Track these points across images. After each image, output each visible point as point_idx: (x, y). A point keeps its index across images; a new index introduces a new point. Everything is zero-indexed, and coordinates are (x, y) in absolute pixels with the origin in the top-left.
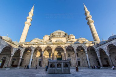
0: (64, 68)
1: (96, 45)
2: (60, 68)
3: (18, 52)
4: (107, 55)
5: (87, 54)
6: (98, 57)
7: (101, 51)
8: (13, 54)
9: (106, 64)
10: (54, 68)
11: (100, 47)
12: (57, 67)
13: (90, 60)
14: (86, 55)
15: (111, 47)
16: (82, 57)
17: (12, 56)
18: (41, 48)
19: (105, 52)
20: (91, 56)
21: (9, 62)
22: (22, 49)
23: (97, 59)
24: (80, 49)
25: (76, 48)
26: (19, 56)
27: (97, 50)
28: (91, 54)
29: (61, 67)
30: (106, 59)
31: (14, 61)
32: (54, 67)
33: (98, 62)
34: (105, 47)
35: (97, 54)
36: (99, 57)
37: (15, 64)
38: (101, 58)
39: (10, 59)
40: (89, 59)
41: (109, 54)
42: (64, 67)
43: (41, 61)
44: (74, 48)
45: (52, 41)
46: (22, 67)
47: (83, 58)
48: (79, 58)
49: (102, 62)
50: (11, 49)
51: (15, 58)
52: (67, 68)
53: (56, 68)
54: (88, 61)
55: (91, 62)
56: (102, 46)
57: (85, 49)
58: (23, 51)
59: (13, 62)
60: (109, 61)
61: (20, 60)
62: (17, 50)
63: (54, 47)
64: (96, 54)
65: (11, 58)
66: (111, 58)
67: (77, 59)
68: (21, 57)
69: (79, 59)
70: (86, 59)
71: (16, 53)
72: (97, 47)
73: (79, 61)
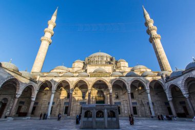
0: (109, 119)
1: (165, 79)
2: (102, 119)
3: (29, 89)
4: (185, 96)
5: (149, 95)
6: (169, 99)
7: (174, 89)
8: (20, 92)
9: (183, 111)
10: (90, 119)
11: (172, 82)
12: (97, 117)
13: (155, 104)
14: (148, 97)
15: (191, 81)
16: (140, 99)
17: (18, 96)
18: (68, 83)
19: (180, 91)
20: (156, 98)
21: (12, 107)
22: (36, 85)
23: (167, 103)
24: (137, 85)
25: (130, 84)
26: (30, 97)
27: (166, 86)
28: (157, 94)
29: (103, 117)
30: (183, 103)
31: (21, 105)
32: (91, 117)
33: (169, 109)
34: (180, 82)
35: (168, 95)
36: (171, 99)
37: (22, 111)
38: (173, 101)
39: (14, 102)
40: (153, 103)
41: (188, 95)
42: (109, 116)
43: (68, 106)
44: (126, 83)
45: (88, 72)
46: (35, 116)
47: (142, 101)
48: (135, 101)
49: (176, 108)
50: (16, 85)
51: (23, 100)
52: (114, 119)
53: (94, 120)
54: (151, 106)
55: (156, 108)
56: (175, 80)
57: (145, 84)
58: (36, 87)
59: (20, 108)
60: (187, 106)
61: (32, 104)
62: (27, 87)
63: (90, 81)
64: (165, 94)
65: (16, 100)
66: (192, 101)
67: (131, 104)
68: (34, 99)
69: (136, 103)
70: (148, 103)
71: (24, 91)
72: (167, 81)
73: (135, 105)
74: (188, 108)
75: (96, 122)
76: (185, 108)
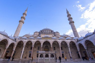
0: (51, 58)
3: (12, 45)
4: (85, 48)
5: (69, 48)
6: (78, 50)
7: (80, 45)
9: (84, 56)
12: (45, 57)
13: (72, 53)
15: (87, 42)
16: (65, 50)
17: (7, 48)
18: (31, 42)
19: (83, 47)
20: (73, 50)
23: (78, 52)
26: (12, 49)
28: (73, 48)
33: (79, 55)
34: (83, 42)
35: (78, 48)
38: (80, 51)
40: (71, 52)
41: (86, 48)
43: (31, 53)
44: (59, 42)
45: (41, 37)
47: (66, 51)
49: (81, 54)
50: (6, 43)
51: (9, 50)
55: (73, 55)
56: (80, 41)
57: (67, 43)
58: (16, 44)
60: (86, 53)
61: (13, 52)
63: (42, 41)
65: (6, 50)
66: (88, 51)
67: (61, 52)
68: (14, 50)
69: (63, 52)
70: (69, 52)
71: (10, 46)
72: (77, 42)
73: (63, 53)
74: (87, 55)
75: (45, 59)
76: (86, 54)
